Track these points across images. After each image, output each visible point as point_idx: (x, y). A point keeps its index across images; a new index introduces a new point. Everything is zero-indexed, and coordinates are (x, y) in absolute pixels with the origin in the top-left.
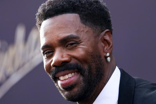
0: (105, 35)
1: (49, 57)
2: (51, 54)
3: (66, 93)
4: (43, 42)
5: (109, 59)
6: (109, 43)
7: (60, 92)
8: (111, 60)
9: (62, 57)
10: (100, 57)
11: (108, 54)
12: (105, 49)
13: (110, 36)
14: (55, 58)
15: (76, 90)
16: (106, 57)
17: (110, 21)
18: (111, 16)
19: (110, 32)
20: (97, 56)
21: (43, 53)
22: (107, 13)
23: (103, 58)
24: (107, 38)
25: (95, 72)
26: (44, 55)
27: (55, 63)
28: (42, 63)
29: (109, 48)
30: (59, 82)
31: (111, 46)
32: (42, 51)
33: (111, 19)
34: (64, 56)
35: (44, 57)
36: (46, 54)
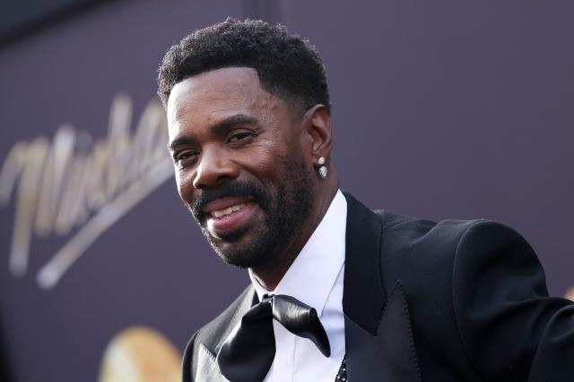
0: (314, 116)
1: (189, 165)
2: (192, 158)
3: (226, 246)
4: (174, 131)
5: (323, 170)
6: (323, 136)
7: (212, 244)
8: (329, 173)
9: (219, 165)
10: (304, 166)
11: (322, 160)
12: (315, 148)
13: (325, 120)
14: (201, 169)
15: (247, 240)
16: (317, 167)
17: (324, 87)
18: (326, 75)
19: (325, 111)
20: (296, 164)
21: (175, 156)
22: (318, 67)
23: (310, 168)
24: (319, 122)
25: (293, 202)
26: (177, 161)
27: (202, 178)
29: (324, 146)
30: (211, 223)
31: (328, 141)
32: (172, 153)
33: (327, 81)
34: (224, 163)
35: (178, 167)
36: (181, 158)
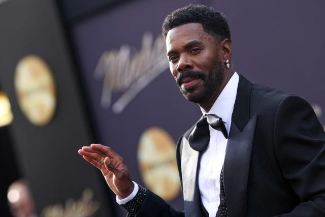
0: (225, 43)
1: (175, 62)
2: (176, 59)
3: (188, 94)
4: (169, 48)
5: (228, 65)
6: (228, 51)
8: (230, 66)
9: (186, 61)
10: (221, 63)
11: (227, 61)
12: (225, 56)
13: (229, 45)
14: (179, 63)
15: (196, 92)
16: (226, 64)
18: (230, 28)
19: (229, 41)
20: (217, 62)
22: (226, 24)
23: (223, 64)
24: (227, 46)
25: (214, 77)
26: (170, 60)
27: (180, 66)
28: (168, 69)
29: (228, 55)
30: (183, 86)
31: (230, 53)
32: (168, 57)
33: (230, 30)
34: (189, 61)
36: (171, 59)
